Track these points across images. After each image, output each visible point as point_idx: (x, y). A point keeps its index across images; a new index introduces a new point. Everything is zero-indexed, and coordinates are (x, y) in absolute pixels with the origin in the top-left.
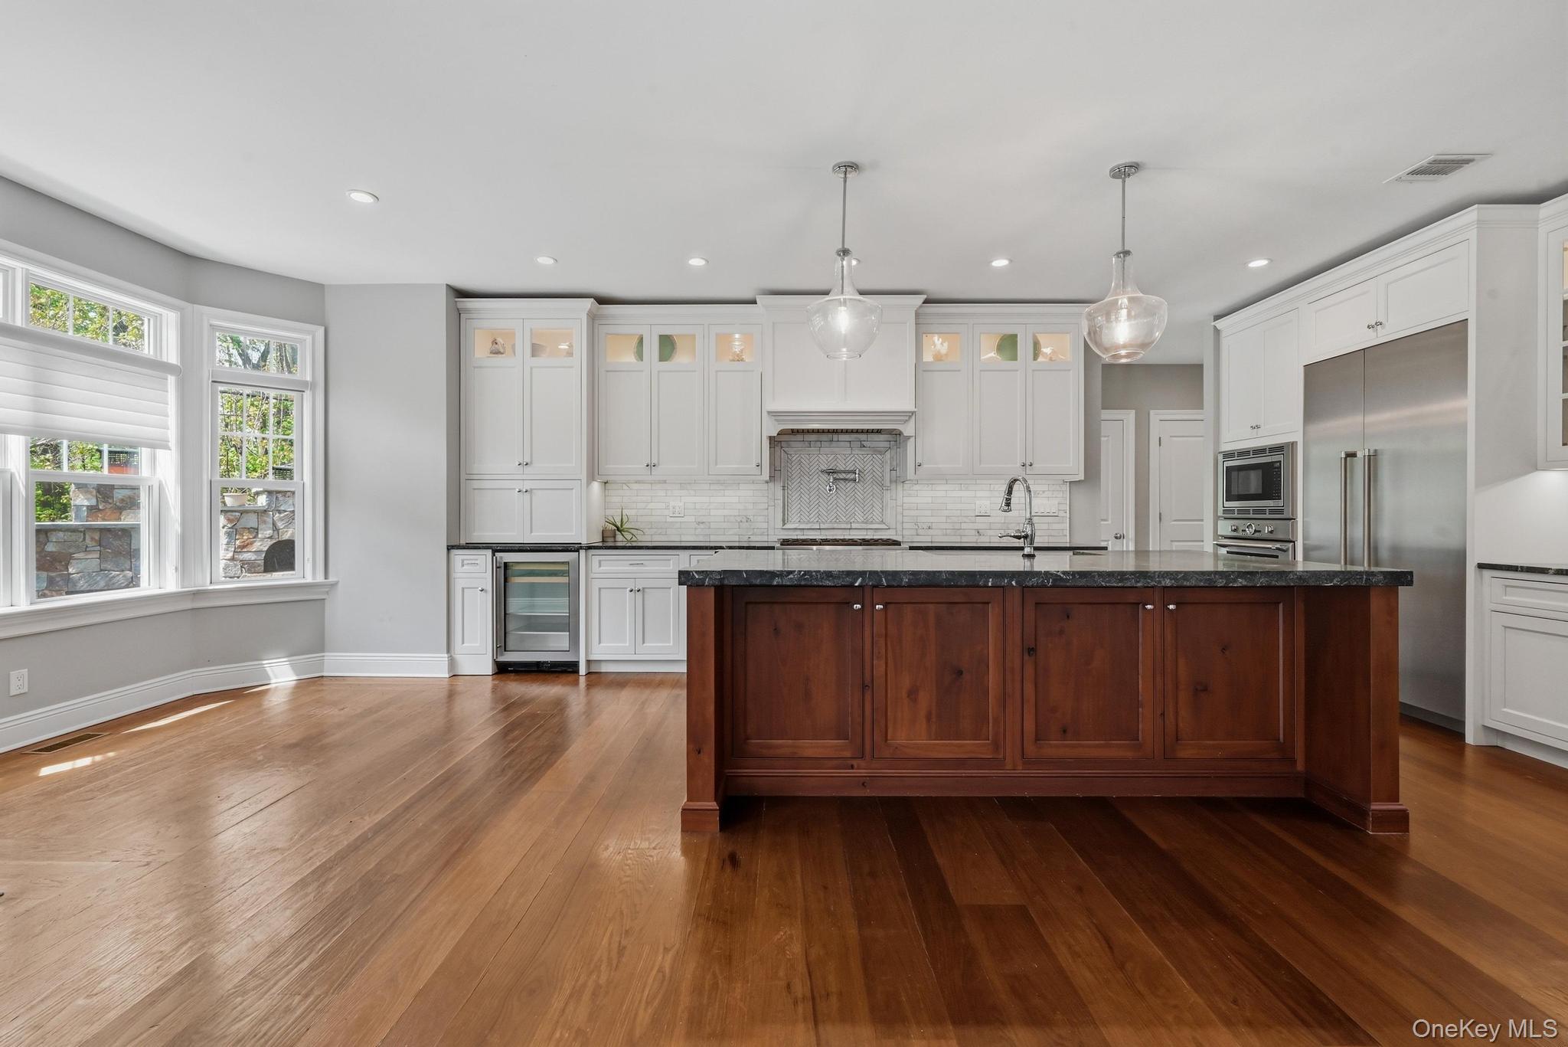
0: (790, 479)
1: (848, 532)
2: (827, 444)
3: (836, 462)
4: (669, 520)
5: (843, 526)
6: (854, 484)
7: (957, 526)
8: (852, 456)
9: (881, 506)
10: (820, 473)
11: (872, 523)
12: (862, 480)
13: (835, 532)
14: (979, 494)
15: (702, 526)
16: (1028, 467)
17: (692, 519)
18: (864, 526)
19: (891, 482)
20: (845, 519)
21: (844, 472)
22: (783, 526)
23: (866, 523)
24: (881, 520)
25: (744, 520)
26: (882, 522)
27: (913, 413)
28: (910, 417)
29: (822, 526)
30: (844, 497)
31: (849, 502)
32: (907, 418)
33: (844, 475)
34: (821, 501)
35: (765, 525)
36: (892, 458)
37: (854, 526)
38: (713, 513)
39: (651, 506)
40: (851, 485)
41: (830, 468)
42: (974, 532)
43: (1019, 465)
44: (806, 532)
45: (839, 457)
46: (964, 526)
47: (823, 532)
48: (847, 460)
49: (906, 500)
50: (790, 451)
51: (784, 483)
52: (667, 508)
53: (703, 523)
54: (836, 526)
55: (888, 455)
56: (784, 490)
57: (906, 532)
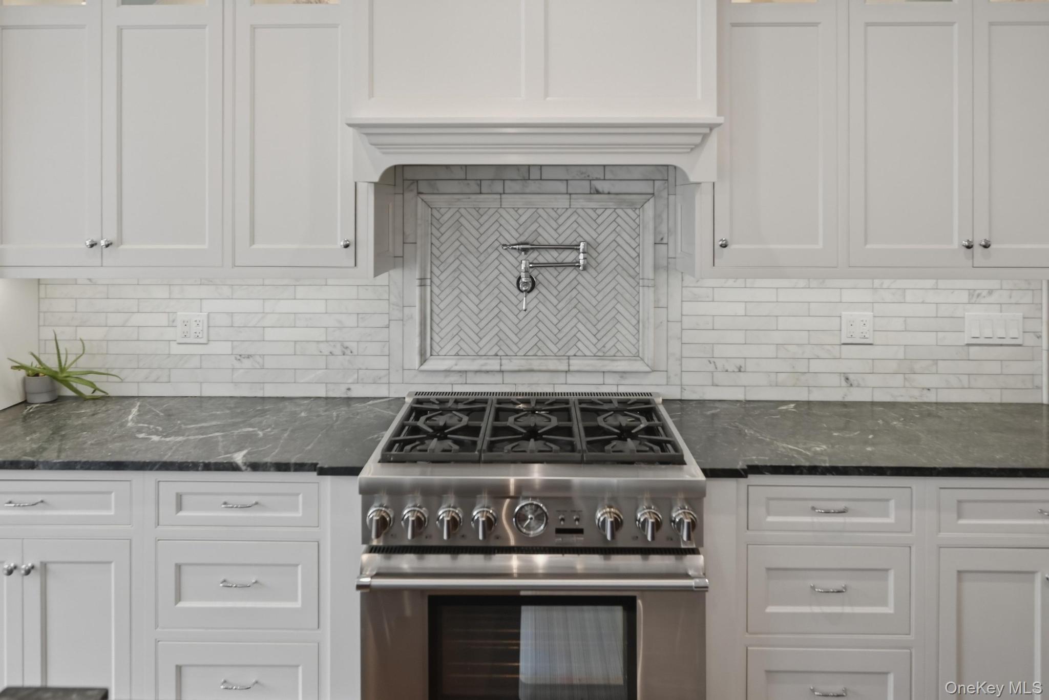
0: (437, 262)
1: (561, 378)
2: (516, 186)
3: (535, 226)
4: (176, 349)
5: (552, 364)
6: (575, 273)
7: (801, 367)
8: (570, 212)
9: (634, 322)
10: (500, 248)
11: (613, 358)
12: (593, 263)
13: (535, 378)
14: (848, 296)
15: (247, 363)
16: (978, 250)
17: (225, 348)
18: (598, 364)
19: (656, 268)
20: (555, 350)
21: (557, 248)
22: (422, 364)
23: (602, 357)
24: (634, 351)
25: (338, 350)
26: (637, 356)
27: (711, 127)
28: (705, 137)
29: (508, 365)
30: (555, 302)
31: (564, 312)
32: (698, 140)
33: (555, 253)
34: (505, 310)
35: (383, 363)
36: (657, 217)
37: (576, 364)
38: (270, 334)
39: (137, 319)
40: (569, 275)
41: (522, 239)
42: (836, 380)
43: (957, 242)
44: (471, 378)
45: (545, 216)
46: (815, 366)
47: (508, 378)
48: (560, 221)
49: (688, 308)
50: (438, 201)
51: (423, 270)
52: (172, 324)
53: (249, 357)
54: (536, 364)
55: (649, 207)
56: (422, 285)
57: (687, 379)
